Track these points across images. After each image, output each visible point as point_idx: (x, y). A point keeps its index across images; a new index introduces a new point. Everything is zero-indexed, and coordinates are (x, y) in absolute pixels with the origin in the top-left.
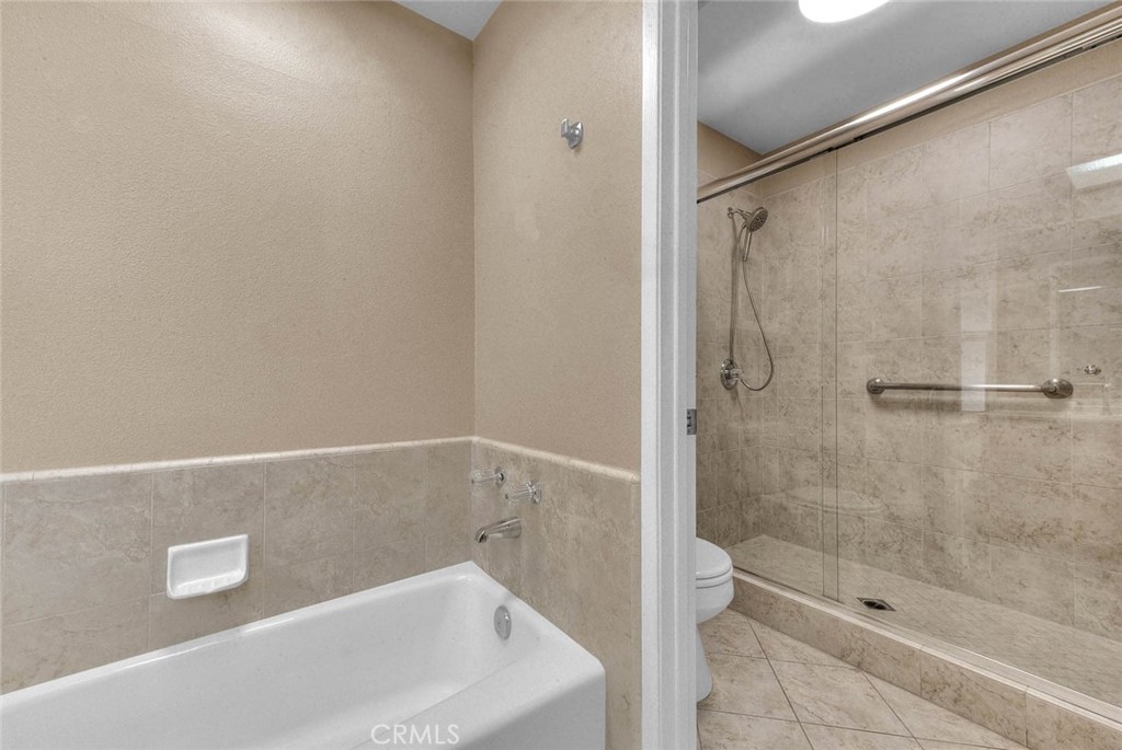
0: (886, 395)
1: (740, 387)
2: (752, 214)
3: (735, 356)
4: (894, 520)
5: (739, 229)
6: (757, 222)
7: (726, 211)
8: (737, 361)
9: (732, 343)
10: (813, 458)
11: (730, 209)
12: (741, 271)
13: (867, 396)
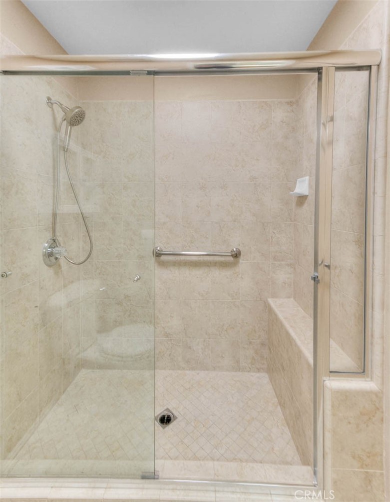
0: (163, 258)
1: (62, 261)
2: (72, 110)
3: (58, 234)
4: (167, 336)
5: (59, 120)
6: (77, 119)
7: (45, 100)
8: (60, 239)
9: (54, 223)
10: (119, 304)
11: (49, 99)
12: (62, 159)
13: (153, 259)
